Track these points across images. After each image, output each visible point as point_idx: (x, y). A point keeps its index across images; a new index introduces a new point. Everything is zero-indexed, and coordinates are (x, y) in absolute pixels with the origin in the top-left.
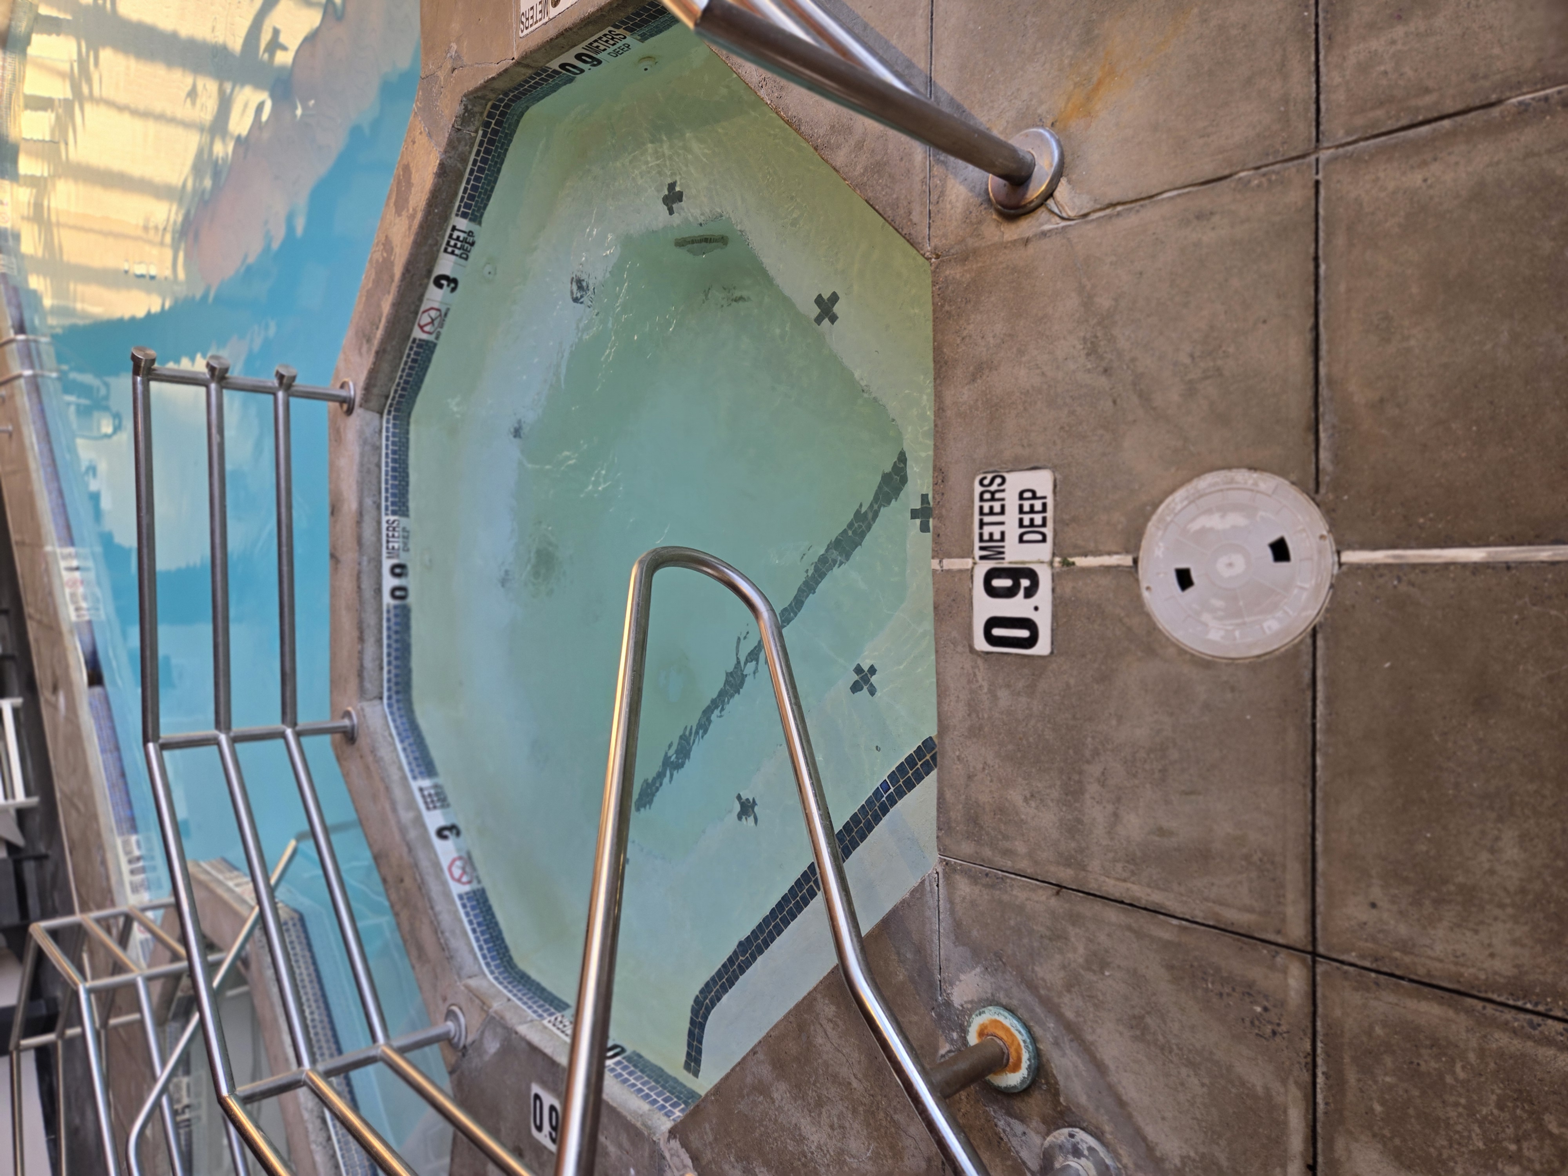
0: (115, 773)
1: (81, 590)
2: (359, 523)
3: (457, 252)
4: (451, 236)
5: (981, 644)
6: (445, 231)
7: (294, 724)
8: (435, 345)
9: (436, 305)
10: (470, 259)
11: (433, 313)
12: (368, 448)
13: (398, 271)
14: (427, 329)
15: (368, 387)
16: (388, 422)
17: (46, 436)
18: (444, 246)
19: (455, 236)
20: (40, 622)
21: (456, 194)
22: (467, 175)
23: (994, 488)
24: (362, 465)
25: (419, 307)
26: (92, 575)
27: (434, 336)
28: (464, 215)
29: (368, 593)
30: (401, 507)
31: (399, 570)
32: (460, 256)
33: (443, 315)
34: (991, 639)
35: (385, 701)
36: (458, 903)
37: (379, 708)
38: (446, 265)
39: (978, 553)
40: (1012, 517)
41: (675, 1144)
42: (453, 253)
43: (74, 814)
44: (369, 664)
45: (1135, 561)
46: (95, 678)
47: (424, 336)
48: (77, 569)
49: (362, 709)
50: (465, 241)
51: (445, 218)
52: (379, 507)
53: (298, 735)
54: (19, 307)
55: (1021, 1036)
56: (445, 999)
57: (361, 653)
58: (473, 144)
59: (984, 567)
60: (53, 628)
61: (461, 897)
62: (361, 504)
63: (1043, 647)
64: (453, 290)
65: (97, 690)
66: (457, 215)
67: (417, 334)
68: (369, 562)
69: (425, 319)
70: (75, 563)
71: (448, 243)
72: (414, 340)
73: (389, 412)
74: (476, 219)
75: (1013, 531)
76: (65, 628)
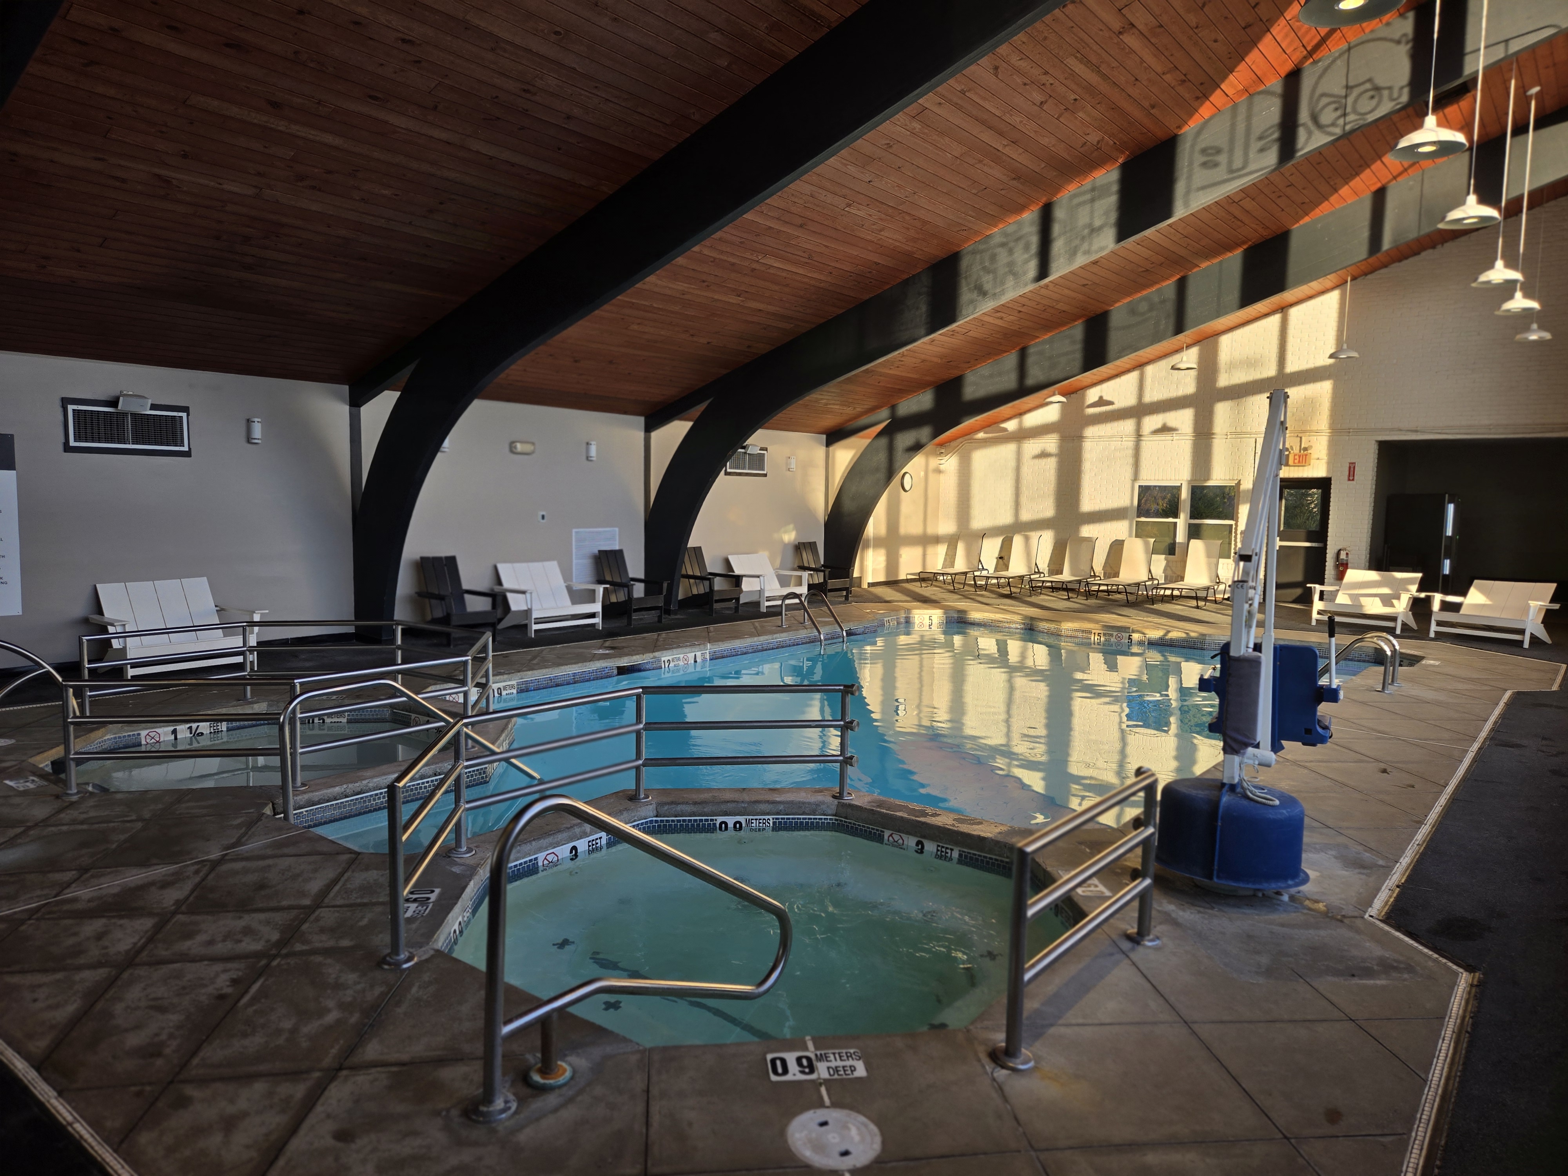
0: (559, 681)
1: (681, 663)
2: (768, 802)
3: (939, 853)
4: (947, 848)
5: (769, 1057)
6: (950, 844)
7: (644, 765)
8: (882, 843)
9: (905, 842)
10: (936, 860)
11: (900, 841)
12: (814, 807)
13: (922, 819)
14: (891, 838)
15: (851, 806)
16: (830, 819)
17: (781, 646)
18: (941, 844)
19: (947, 851)
20: (657, 640)
21: (971, 849)
22: (983, 854)
23: (854, 1056)
24: (804, 803)
25: (903, 833)
26: (691, 669)
27: (887, 842)
28: (960, 855)
29: (724, 807)
30: (778, 827)
31: (738, 826)
32: (937, 854)
33: (901, 847)
34: (773, 1061)
35: (654, 819)
36: (533, 857)
37: (652, 814)
38: (930, 847)
39: (818, 1053)
40: (840, 1063)
41: (432, 952)
42: (938, 850)
43: (529, 657)
44: (679, 808)
45: (828, 1107)
46: (622, 671)
47: (886, 837)
48: (695, 662)
49: (651, 804)
50: (946, 857)
51: (957, 844)
52: (778, 814)
53: (638, 768)
54: (864, 633)
55: (561, 1080)
56: (477, 847)
57: (687, 803)
58: (1000, 856)
59: (812, 1056)
60: (655, 647)
61: (536, 859)
62: (780, 802)
63: (774, 1078)
64: (916, 852)
65: (615, 672)
66: (960, 851)
67: (887, 833)
68: (744, 808)
69: (896, 837)
70: (698, 660)
71: (943, 847)
72: (883, 832)
73: (836, 820)
74: (960, 862)
75: (833, 1064)
76: (657, 654)
